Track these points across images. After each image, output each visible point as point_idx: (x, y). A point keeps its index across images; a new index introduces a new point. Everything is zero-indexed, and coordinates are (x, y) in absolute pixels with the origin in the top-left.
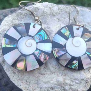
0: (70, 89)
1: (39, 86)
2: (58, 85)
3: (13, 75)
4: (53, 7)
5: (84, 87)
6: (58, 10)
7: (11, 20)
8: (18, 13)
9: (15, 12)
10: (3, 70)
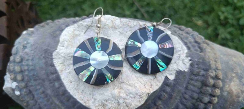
0: (124, 103)
1: (94, 97)
2: (113, 97)
3: (69, 84)
4: (115, 20)
5: (138, 101)
6: (120, 24)
7: (73, 30)
8: (79, 24)
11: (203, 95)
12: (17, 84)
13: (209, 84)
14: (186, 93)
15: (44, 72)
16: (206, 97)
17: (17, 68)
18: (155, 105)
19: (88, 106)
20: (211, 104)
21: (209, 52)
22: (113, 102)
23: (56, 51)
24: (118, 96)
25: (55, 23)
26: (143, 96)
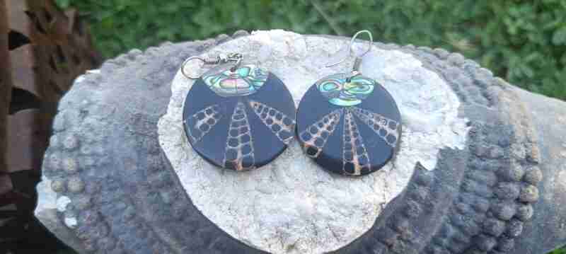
0: (327, 228)
1: (258, 219)
2: (302, 217)
3: (199, 192)
4: (294, 41)
5: (360, 223)
6: (305, 48)
7: (199, 68)
8: (213, 53)
9: (207, 49)
10: (176, 182)
11: (501, 202)
12: (70, 201)
13: (513, 177)
14: (461, 200)
15: (135, 167)
16: (508, 205)
17: (69, 164)
18: (395, 230)
19: (245, 240)
20: (519, 222)
21: (508, 104)
22: (303, 228)
23: (164, 116)
24: (312, 213)
25: (150, 54)
26: (370, 210)
